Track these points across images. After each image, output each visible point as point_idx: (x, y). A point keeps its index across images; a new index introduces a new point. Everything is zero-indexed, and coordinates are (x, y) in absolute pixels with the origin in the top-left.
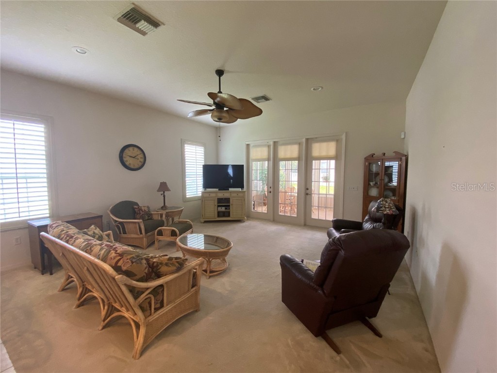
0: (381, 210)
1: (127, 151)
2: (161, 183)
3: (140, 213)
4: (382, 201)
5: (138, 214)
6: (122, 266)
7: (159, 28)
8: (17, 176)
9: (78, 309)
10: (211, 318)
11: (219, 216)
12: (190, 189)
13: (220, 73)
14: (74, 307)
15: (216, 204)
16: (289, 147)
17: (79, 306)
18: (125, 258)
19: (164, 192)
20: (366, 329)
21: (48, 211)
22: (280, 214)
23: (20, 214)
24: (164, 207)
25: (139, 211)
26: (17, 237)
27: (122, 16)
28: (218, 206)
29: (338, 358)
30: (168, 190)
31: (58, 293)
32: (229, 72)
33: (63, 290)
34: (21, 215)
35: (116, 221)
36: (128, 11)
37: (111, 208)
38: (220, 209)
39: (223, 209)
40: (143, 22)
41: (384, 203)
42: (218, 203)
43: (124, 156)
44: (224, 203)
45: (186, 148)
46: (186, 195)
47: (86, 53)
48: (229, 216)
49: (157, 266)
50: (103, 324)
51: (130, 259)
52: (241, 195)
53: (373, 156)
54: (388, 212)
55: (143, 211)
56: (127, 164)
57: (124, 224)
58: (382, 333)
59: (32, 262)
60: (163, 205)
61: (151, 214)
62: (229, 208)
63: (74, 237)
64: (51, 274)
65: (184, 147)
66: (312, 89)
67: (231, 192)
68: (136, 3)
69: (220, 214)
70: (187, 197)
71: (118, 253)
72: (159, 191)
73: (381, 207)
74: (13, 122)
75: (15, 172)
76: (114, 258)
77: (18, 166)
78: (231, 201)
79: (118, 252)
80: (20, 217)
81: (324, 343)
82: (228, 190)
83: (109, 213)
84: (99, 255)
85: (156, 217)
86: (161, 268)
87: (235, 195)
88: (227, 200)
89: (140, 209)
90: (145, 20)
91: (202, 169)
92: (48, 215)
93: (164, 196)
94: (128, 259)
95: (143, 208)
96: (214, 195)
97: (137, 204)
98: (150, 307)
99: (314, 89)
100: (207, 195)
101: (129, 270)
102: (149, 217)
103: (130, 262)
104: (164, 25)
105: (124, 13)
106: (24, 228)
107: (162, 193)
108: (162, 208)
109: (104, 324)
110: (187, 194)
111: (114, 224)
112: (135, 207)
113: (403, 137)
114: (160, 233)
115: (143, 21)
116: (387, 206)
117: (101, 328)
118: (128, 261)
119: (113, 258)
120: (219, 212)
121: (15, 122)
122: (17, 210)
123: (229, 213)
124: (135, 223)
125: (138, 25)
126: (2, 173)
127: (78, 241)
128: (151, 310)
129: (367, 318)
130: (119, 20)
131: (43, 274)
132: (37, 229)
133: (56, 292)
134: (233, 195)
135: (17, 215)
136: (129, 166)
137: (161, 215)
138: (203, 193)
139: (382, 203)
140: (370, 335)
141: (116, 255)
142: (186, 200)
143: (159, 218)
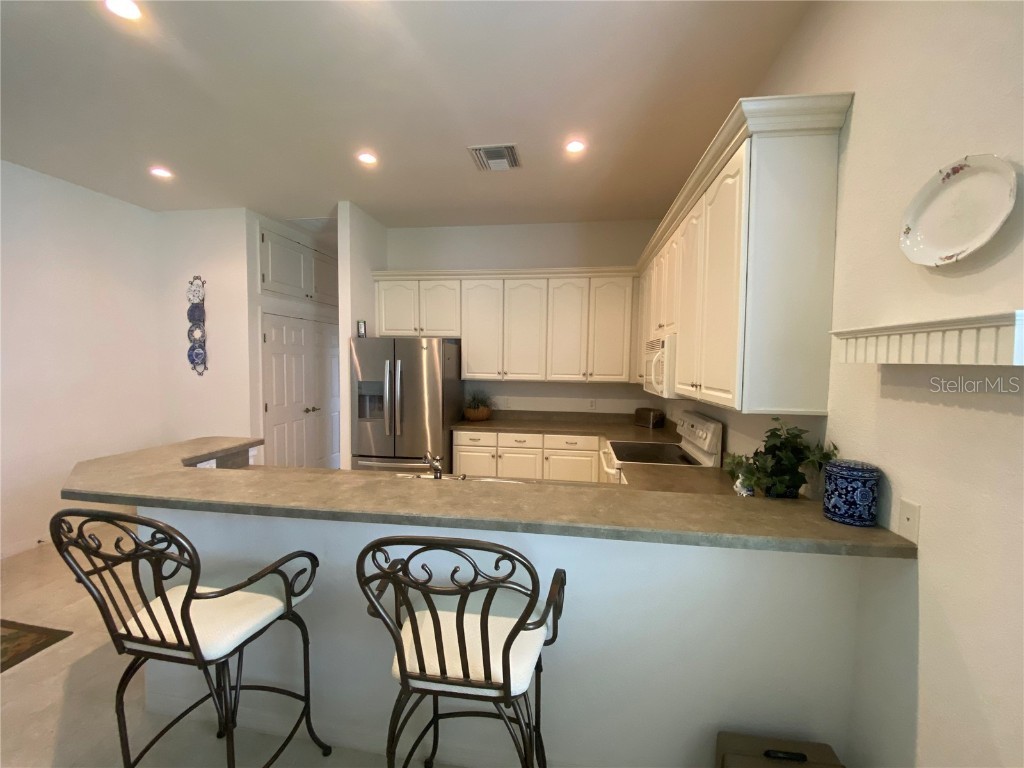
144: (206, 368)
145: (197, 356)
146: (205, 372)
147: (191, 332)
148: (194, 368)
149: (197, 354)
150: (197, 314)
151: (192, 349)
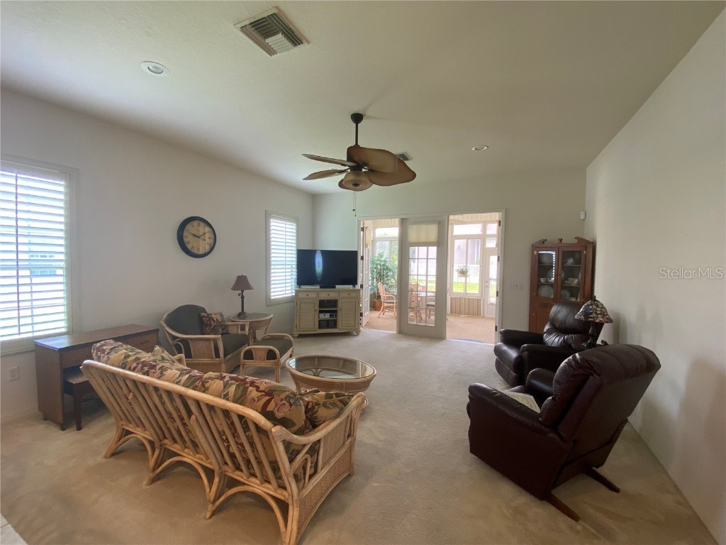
0: (591, 318)
1: (188, 227)
2: (239, 277)
3: (211, 325)
4: (591, 305)
5: (207, 325)
6: (276, 411)
7: (299, 47)
8: (18, 265)
9: (153, 485)
10: (376, 485)
11: (320, 327)
12: (276, 286)
13: (357, 118)
14: (145, 482)
15: (317, 308)
16: (424, 227)
17: (153, 481)
18: (276, 398)
19: (242, 291)
20: (596, 483)
21: (63, 324)
22: (410, 322)
23: (21, 328)
24: (242, 315)
25: (209, 320)
26: (14, 367)
27: (250, 24)
28: (320, 312)
29: (579, 527)
30: (249, 288)
31: (104, 460)
32: (370, 118)
33: (113, 455)
34: (23, 329)
35: (174, 338)
36: (264, 18)
37: (165, 316)
38: (322, 316)
39: (327, 316)
40: (280, 36)
41: (595, 307)
42: (320, 306)
43: (185, 234)
44: (328, 307)
45: (272, 224)
46: (270, 296)
47: (162, 72)
48: (335, 326)
49: (313, 407)
50: (211, 508)
51: (286, 399)
52: (353, 294)
53: (543, 242)
54: (601, 319)
55: (214, 321)
56: (189, 247)
57: (190, 342)
58: (618, 486)
59: (40, 410)
60: (241, 311)
61: (227, 326)
62: (336, 315)
63: (158, 367)
64: (79, 428)
65: (269, 222)
66: (473, 149)
67: (339, 291)
68: (282, 7)
69: (322, 324)
70: (272, 298)
71: (262, 391)
72: (235, 288)
73: (592, 313)
74: (14, 175)
75: (15, 258)
76: (259, 399)
77: (21, 248)
78: (340, 304)
79: (261, 388)
80: (20, 334)
81: (553, 509)
82: (335, 287)
83: (164, 325)
84: (227, 394)
85: (233, 330)
86: (317, 411)
87: (345, 295)
88: (334, 303)
89: (210, 318)
90: (283, 33)
91: (295, 256)
92: (64, 330)
93: (243, 297)
94: (282, 400)
95: (213, 316)
96: (313, 295)
97: (203, 310)
98: (305, 474)
99: (476, 149)
100: (303, 295)
101: (288, 417)
102: (223, 330)
103: (287, 404)
104: (308, 43)
105: (256, 19)
106: (27, 352)
107: (240, 292)
108: (239, 315)
109: (214, 509)
110: (272, 294)
111: (171, 342)
112: (204, 314)
113: (582, 217)
114: (249, 355)
115: (280, 34)
116: (598, 312)
117: (208, 514)
118: (284, 402)
119: (256, 399)
120: (320, 321)
121: (18, 175)
122: (15, 322)
123: (335, 321)
124: (209, 340)
125: (270, 41)
126: (3, 260)
127: (168, 373)
128: (304, 478)
129: (594, 468)
130: (243, 29)
131: (63, 429)
132: (58, 354)
133: (100, 459)
134: (343, 295)
135: (15, 330)
136: (192, 250)
137: (243, 328)
138: (297, 292)
139: (591, 307)
140: (605, 491)
141: (260, 394)
142: (271, 304)
143: (240, 332)
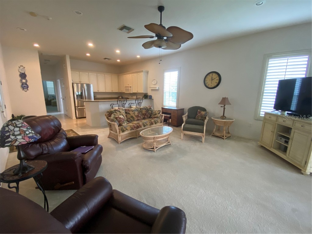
1: (208, 77)
2: (224, 98)
24: (223, 117)
38: (279, 139)
39: (283, 140)
43: (206, 80)
45: (270, 63)
46: (259, 114)
52: (307, 128)
56: (207, 85)
62: (289, 143)
65: (267, 62)
67: (295, 120)
70: (261, 116)
78: (292, 133)
93: (224, 109)
100: (267, 117)
134: (297, 125)
144: (28, 90)
145: (25, 86)
146: (28, 91)
147: (21, 81)
148: (23, 90)
149: (24, 86)
150: (23, 76)
151: (22, 84)
